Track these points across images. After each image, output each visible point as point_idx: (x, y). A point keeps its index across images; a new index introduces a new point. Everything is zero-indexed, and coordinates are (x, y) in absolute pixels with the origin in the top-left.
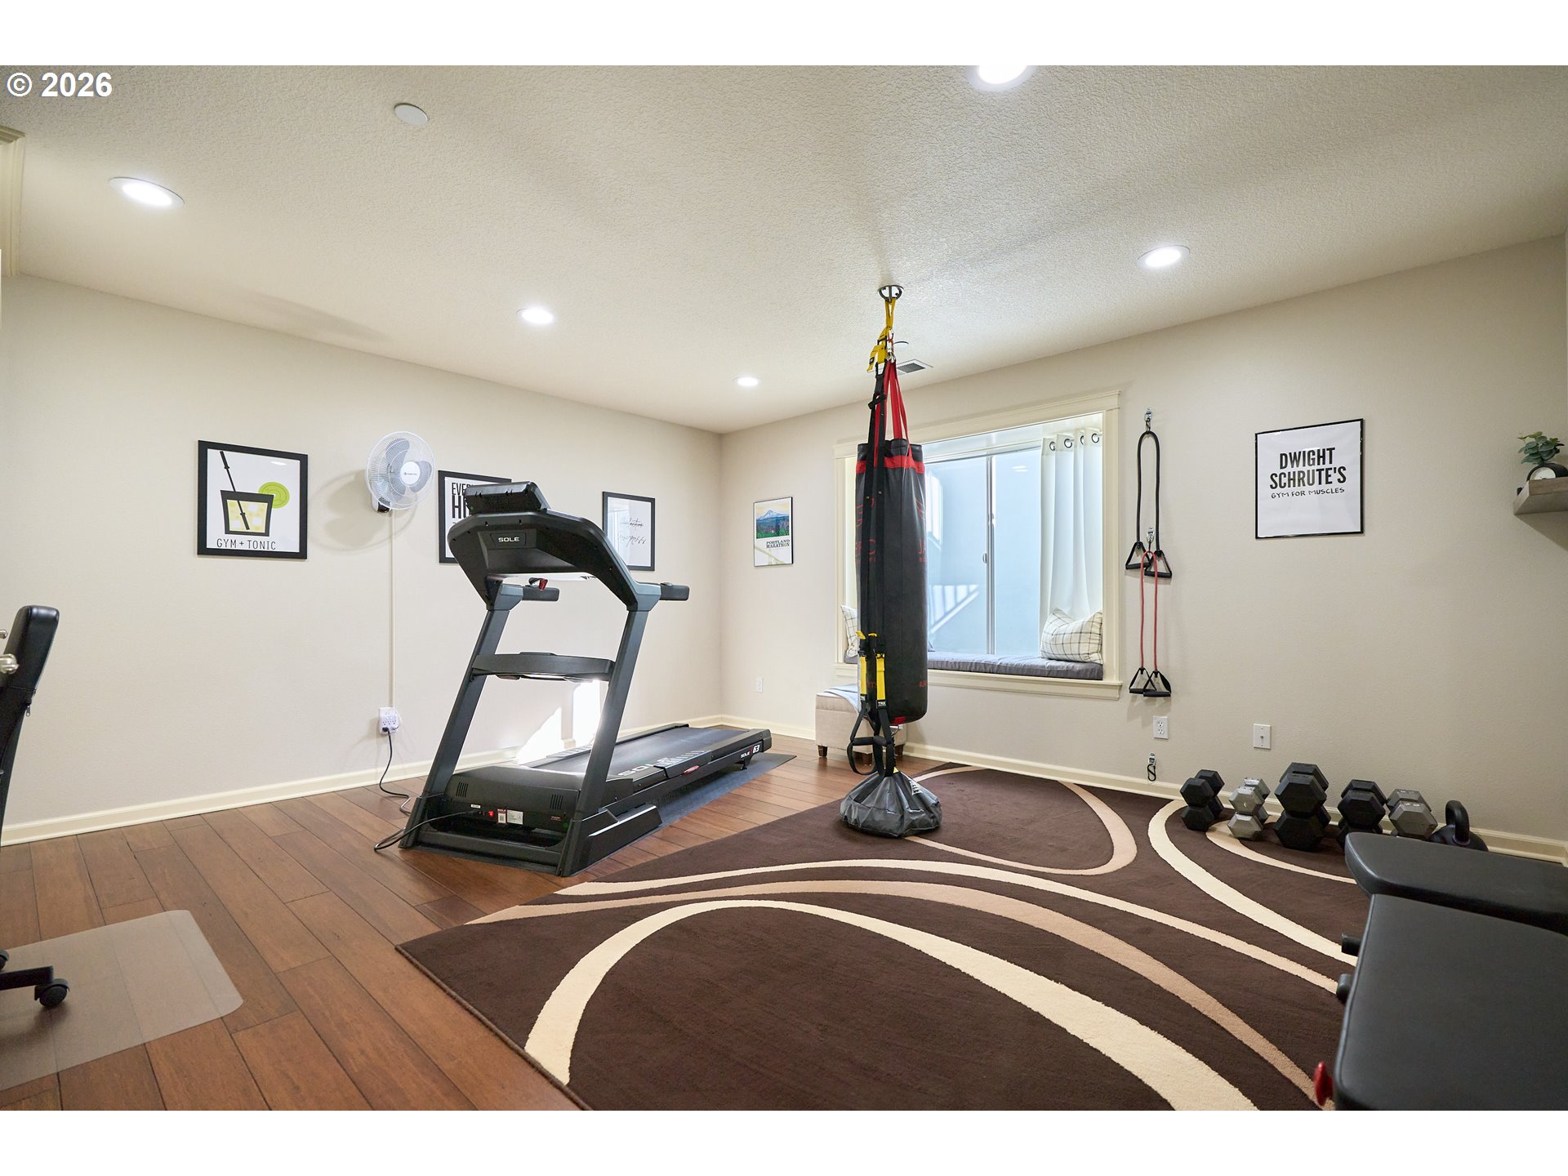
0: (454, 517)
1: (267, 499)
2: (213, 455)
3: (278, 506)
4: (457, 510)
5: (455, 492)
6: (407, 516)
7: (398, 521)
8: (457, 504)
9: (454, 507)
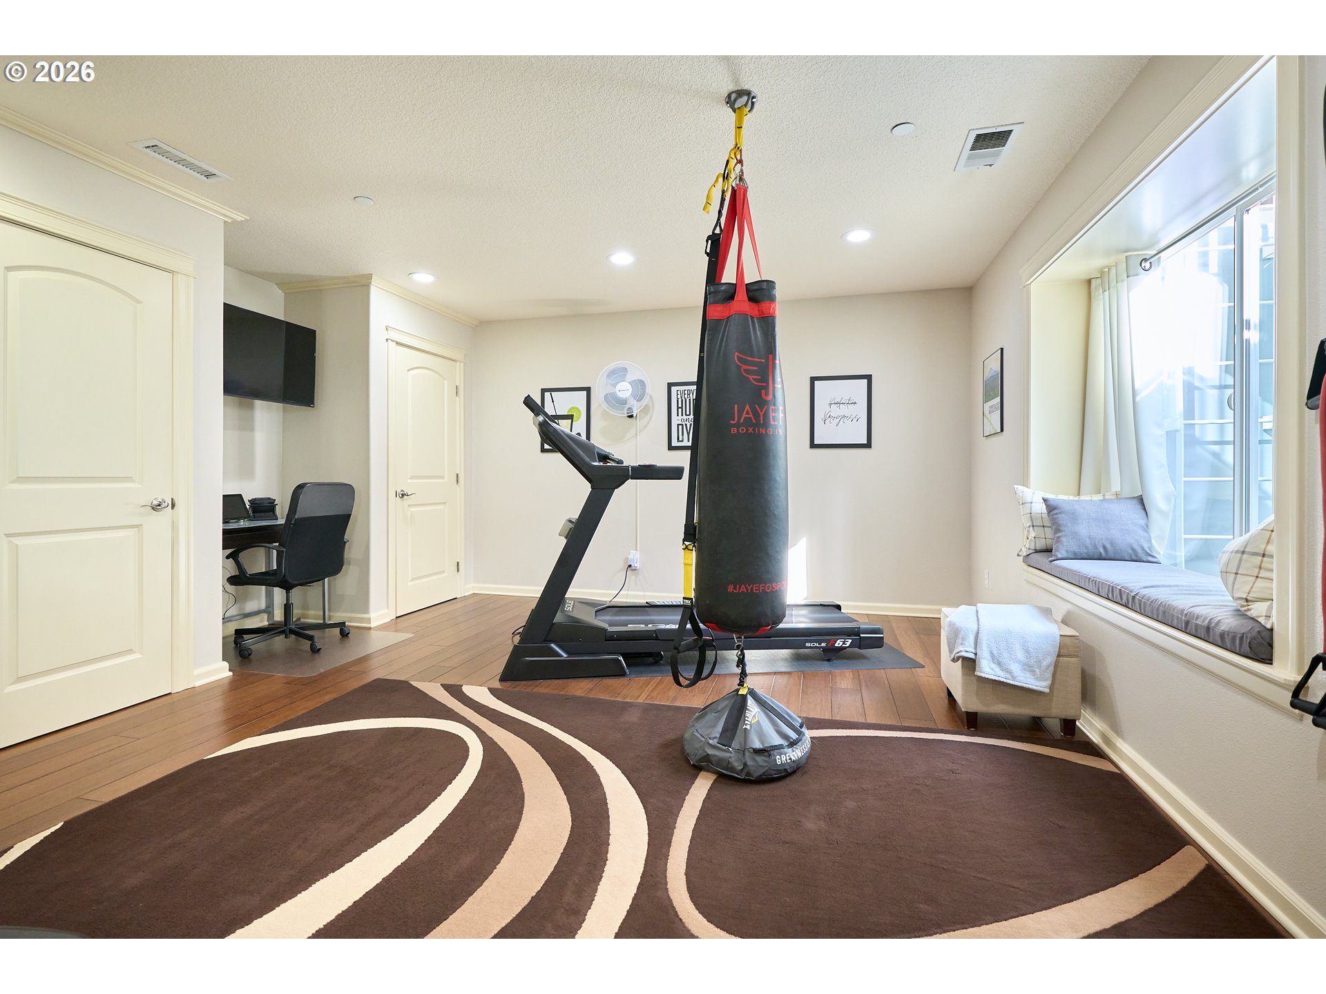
0: (678, 415)
1: (570, 417)
2: (547, 395)
3: (576, 421)
4: (680, 410)
5: (679, 396)
6: (647, 418)
7: (639, 423)
8: (680, 406)
9: (678, 408)
